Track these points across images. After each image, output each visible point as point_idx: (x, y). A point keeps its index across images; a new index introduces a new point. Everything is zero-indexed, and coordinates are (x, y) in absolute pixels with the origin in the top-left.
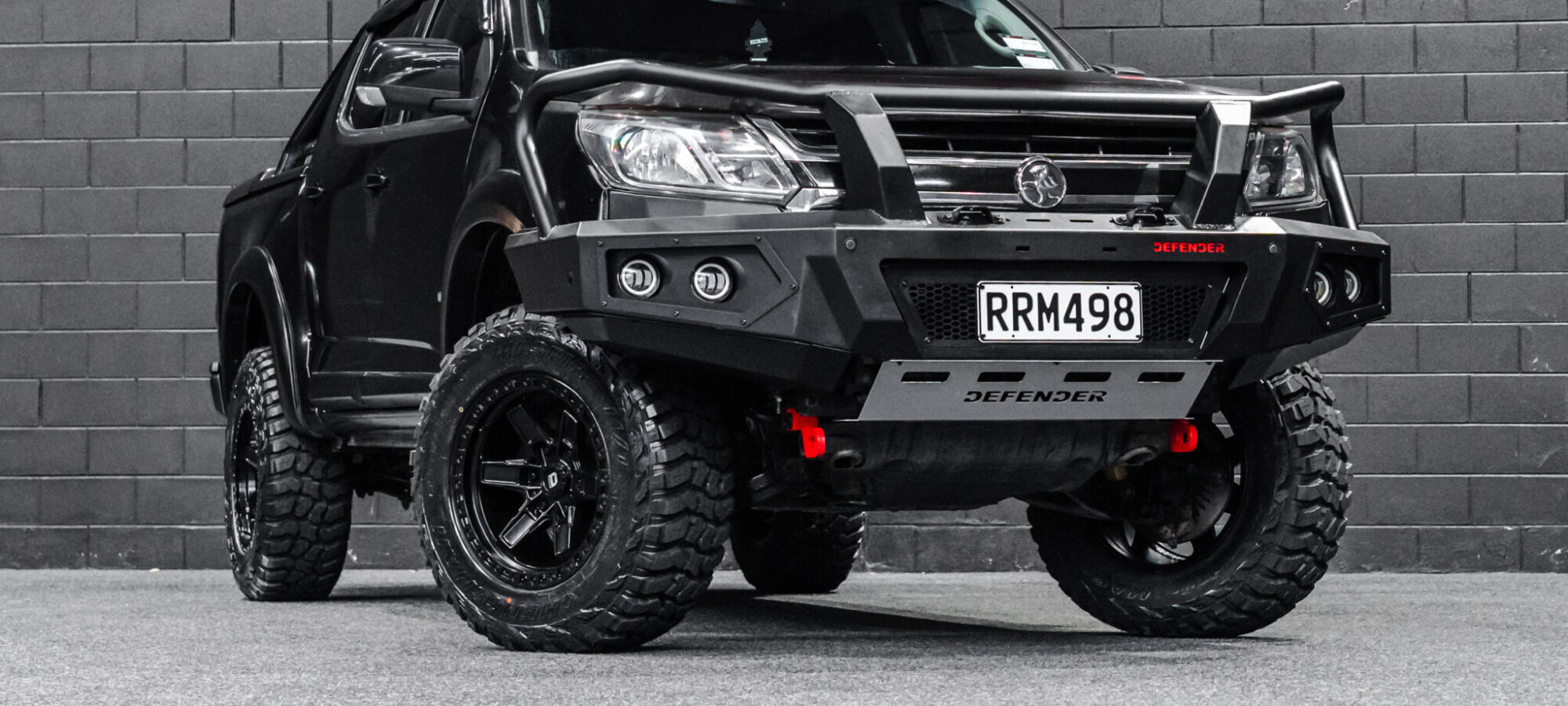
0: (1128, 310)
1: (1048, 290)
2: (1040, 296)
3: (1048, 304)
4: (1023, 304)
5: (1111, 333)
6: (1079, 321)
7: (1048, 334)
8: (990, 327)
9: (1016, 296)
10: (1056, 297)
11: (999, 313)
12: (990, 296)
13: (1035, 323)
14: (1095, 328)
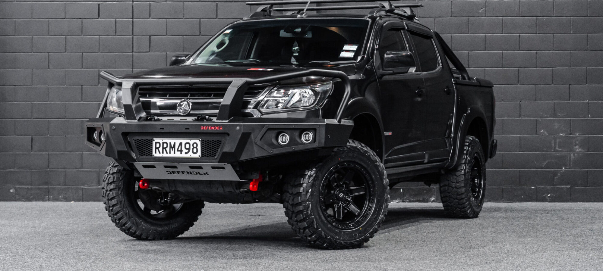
0: (196, 148)
1: (172, 141)
2: (170, 143)
3: (172, 145)
4: (165, 145)
5: (191, 155)
6: (181, 151)
7: (172, 155)
8: (156, 153)
9: (163, 143)
10: (175, 143)
11: (158, 148)
12: (156, 143)
13: (168, 151)
14: (186, 153)
